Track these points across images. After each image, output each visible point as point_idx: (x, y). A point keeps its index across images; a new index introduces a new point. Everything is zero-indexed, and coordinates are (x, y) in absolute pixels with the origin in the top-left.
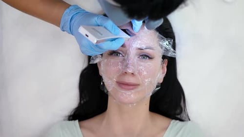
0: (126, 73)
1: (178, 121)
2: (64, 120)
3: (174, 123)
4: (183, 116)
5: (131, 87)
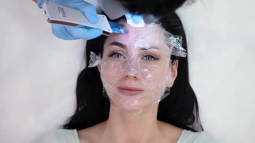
0: (127, 76)
1: (190, 131)
4: (196, 125)
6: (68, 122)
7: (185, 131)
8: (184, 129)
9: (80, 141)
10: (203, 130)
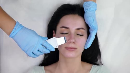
0: (70, 42)
1: (96, 65)
3: (94, 66)
5: (73, 50)
7: (94, 65)
9: (46, 72)
10: (103, 65)
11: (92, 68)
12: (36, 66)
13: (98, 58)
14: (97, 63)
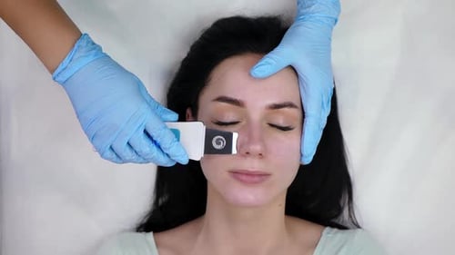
0: (248, 153)
1: (335, 230)
2: (131, 231)
3: (328, 233)
5: (256, 179)
6: (145, 221)
7: (328, 229)
8: (326, 225)
9: (159, 252)
10: (359, 227)
11: (322, 239)
12: (124, 231)
13: (342, 204)
14: (340, 223)
